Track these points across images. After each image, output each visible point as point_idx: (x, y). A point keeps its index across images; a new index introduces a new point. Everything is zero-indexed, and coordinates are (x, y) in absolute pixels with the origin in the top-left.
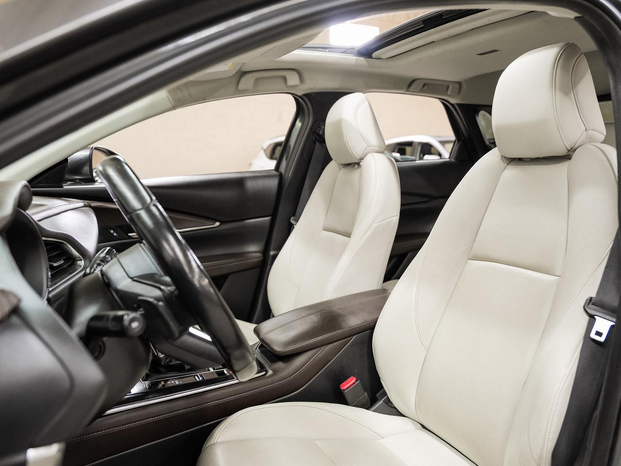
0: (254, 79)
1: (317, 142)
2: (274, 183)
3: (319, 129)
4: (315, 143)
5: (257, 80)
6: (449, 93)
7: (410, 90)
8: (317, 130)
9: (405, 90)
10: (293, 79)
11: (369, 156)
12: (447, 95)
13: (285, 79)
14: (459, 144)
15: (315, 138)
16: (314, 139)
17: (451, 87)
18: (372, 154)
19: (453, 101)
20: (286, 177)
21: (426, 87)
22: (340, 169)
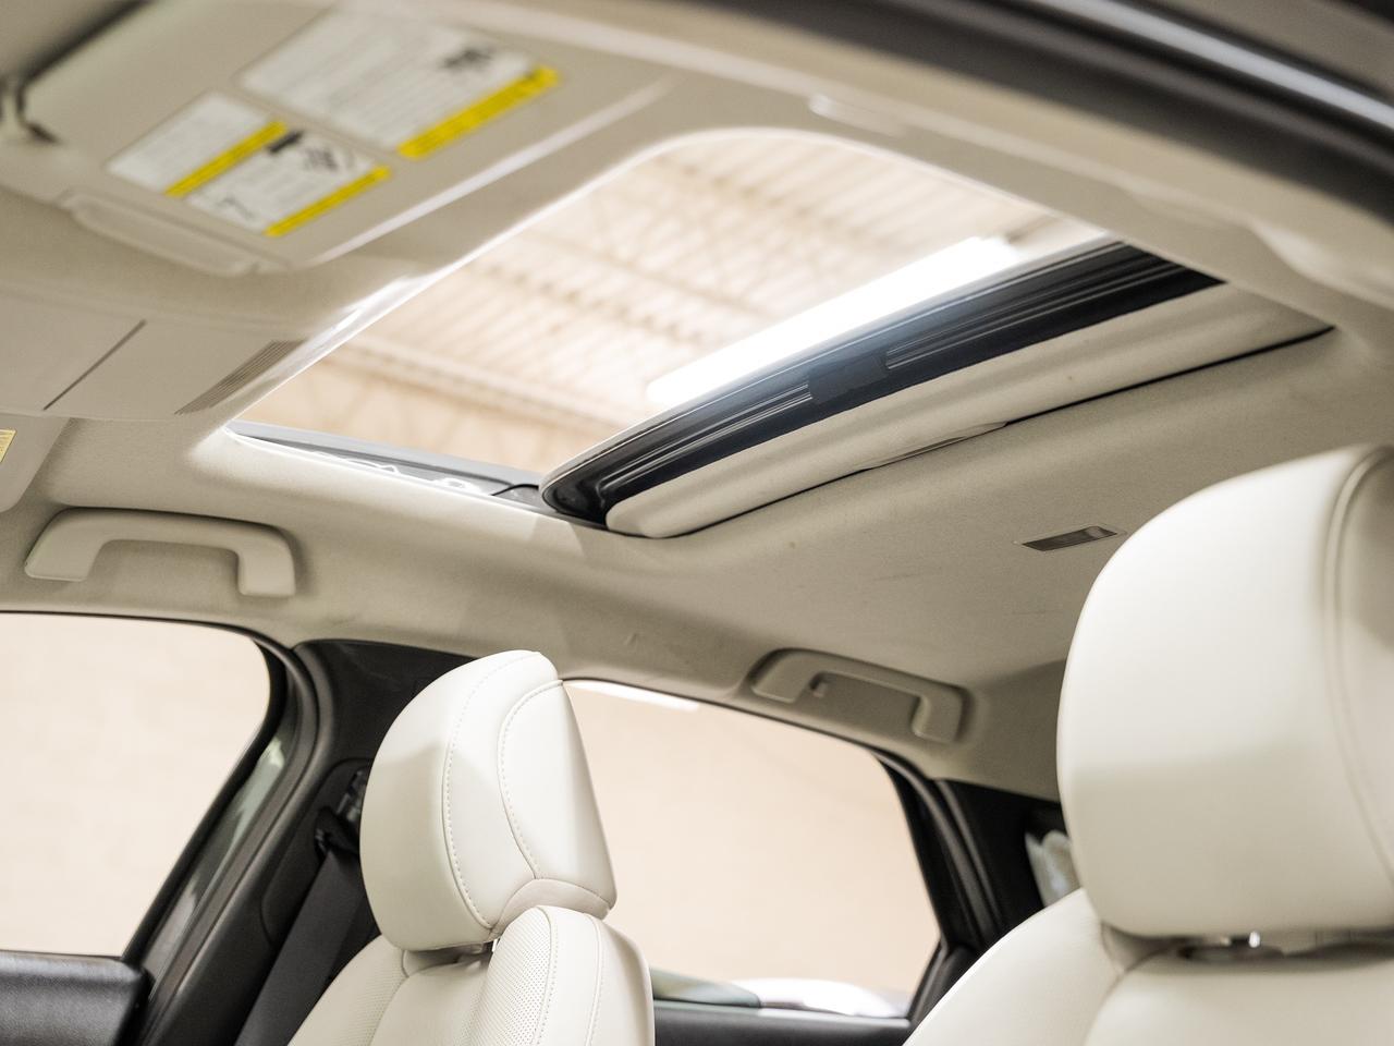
0: (99, 546)
1: (331, 856)
2: (109, 1015)
3: (347, 796)
4: (321, 858)
5: (112, 548)
6: (918, 730)
7: (757, 690)
8: (338, 804)
9: (735, 688)
10: (268, 570)
11: (532, 917)
12: (908, 735)
13: (232, 563)
14: (952, 960)
15: (327, 836)
16: (320, 837)
17: (926, 704)
18: (550, 910)
19: (937, 767)
20: (165, 997)
21: (823, 687)
22: (407, 977)
